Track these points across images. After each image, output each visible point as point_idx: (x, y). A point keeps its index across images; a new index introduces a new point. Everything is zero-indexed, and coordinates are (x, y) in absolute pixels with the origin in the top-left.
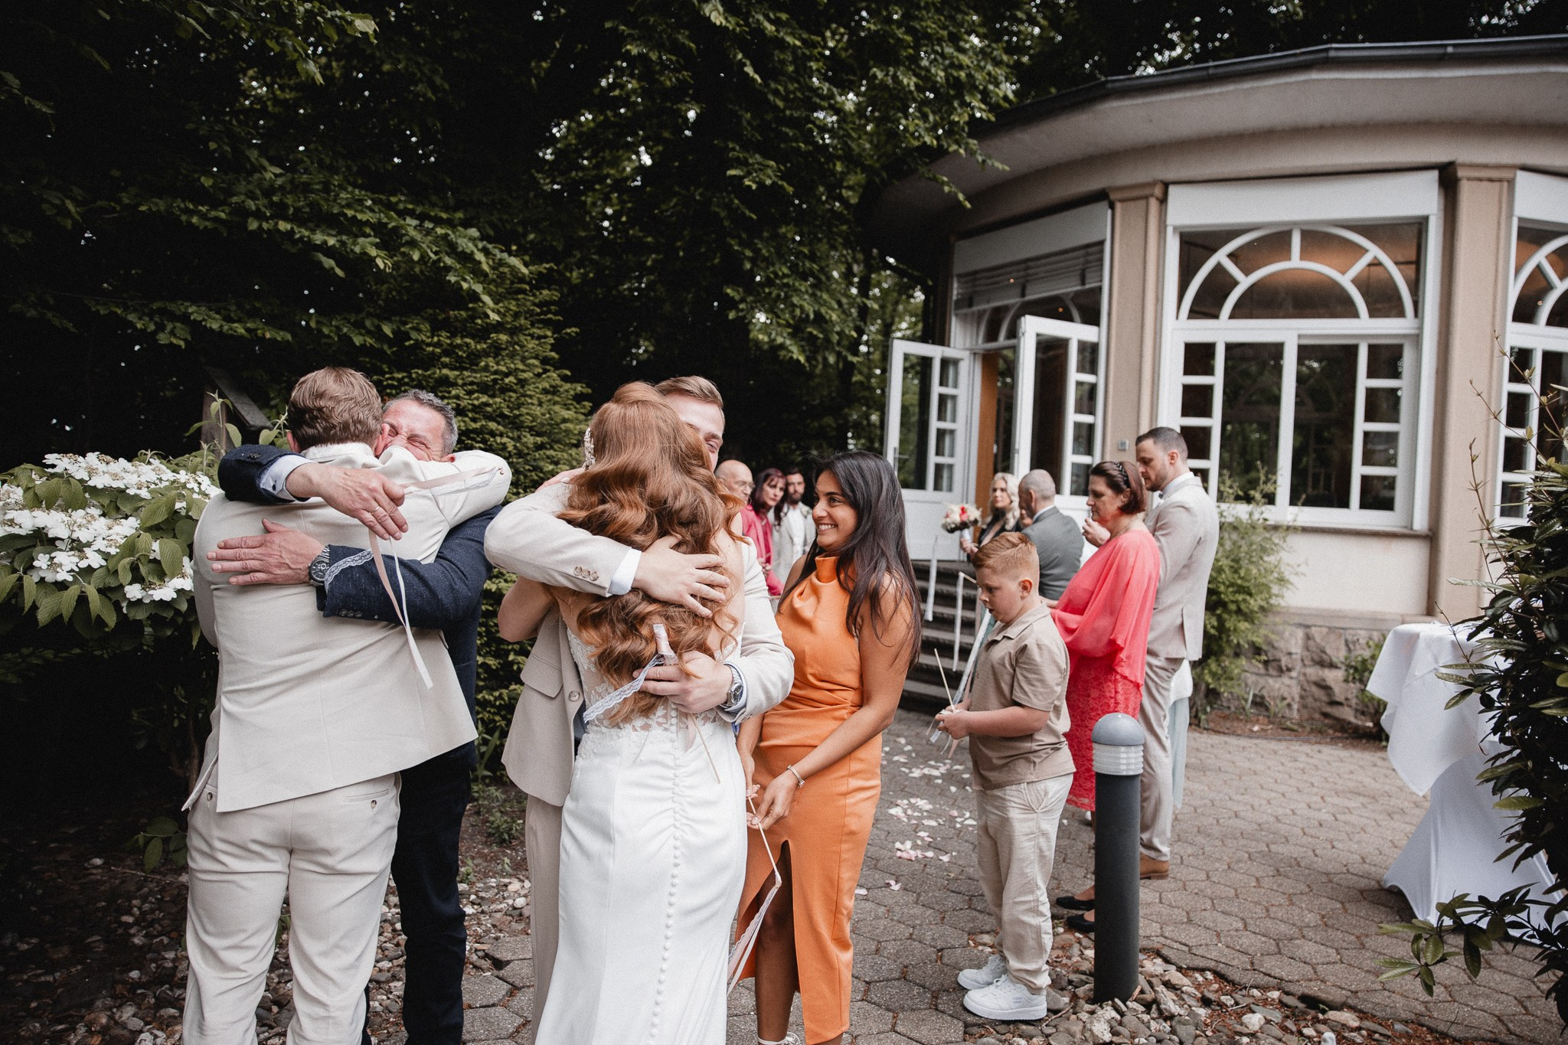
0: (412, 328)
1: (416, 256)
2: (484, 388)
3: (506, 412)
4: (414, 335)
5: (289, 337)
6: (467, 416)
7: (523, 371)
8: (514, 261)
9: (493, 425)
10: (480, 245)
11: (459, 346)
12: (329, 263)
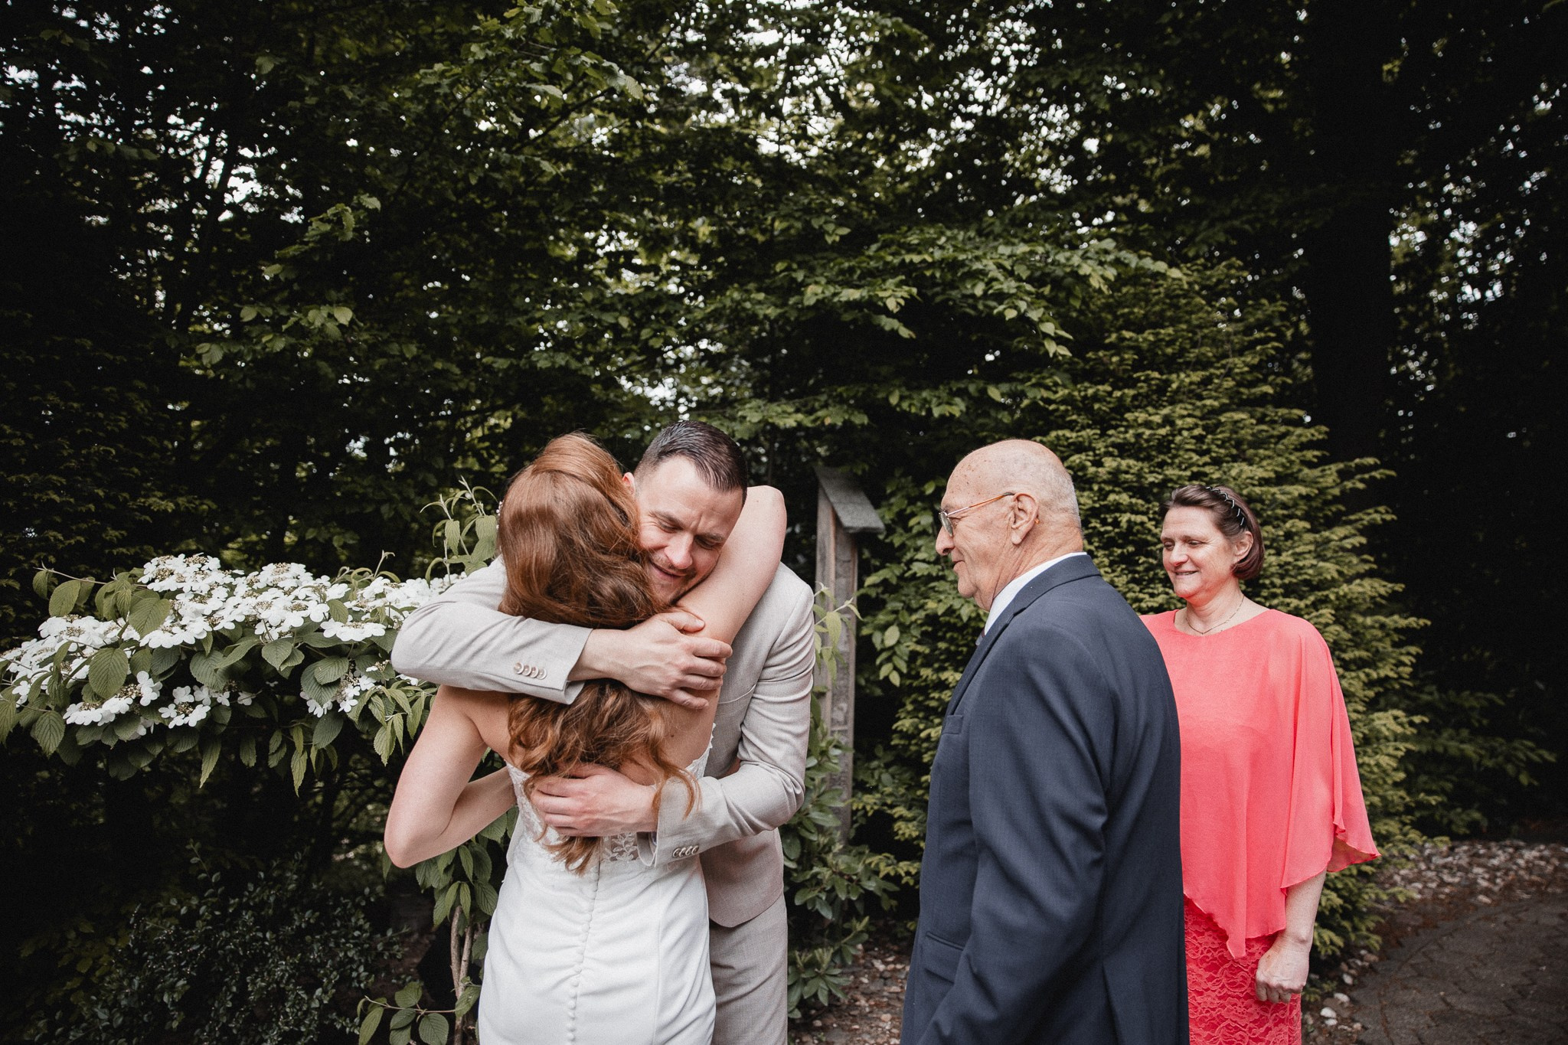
0: (1033, 386)
1: (979, 290)
2: (1123, 450)
3: (1151, 478)
4: (1031, 393)
5: (865, 420)
6: (1091, 489)
7: (1182, 417)
8: (1161, 266)
9: (1124, 498)
10: (1110, 258)
11: (1096, 398)
12: (888, 324)
